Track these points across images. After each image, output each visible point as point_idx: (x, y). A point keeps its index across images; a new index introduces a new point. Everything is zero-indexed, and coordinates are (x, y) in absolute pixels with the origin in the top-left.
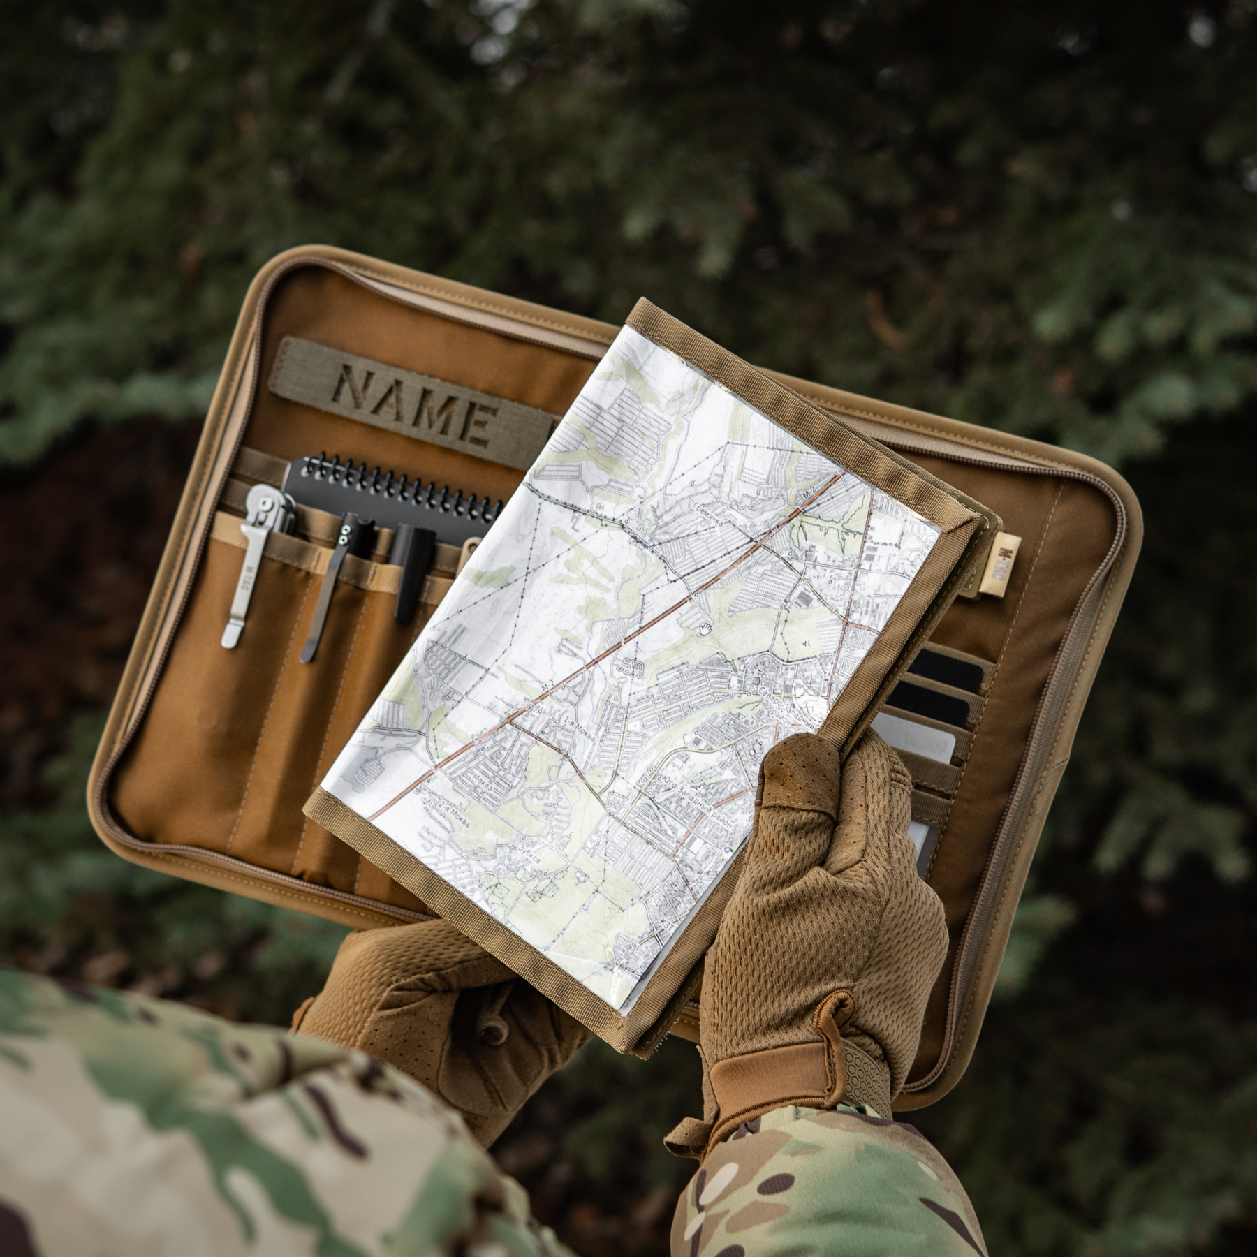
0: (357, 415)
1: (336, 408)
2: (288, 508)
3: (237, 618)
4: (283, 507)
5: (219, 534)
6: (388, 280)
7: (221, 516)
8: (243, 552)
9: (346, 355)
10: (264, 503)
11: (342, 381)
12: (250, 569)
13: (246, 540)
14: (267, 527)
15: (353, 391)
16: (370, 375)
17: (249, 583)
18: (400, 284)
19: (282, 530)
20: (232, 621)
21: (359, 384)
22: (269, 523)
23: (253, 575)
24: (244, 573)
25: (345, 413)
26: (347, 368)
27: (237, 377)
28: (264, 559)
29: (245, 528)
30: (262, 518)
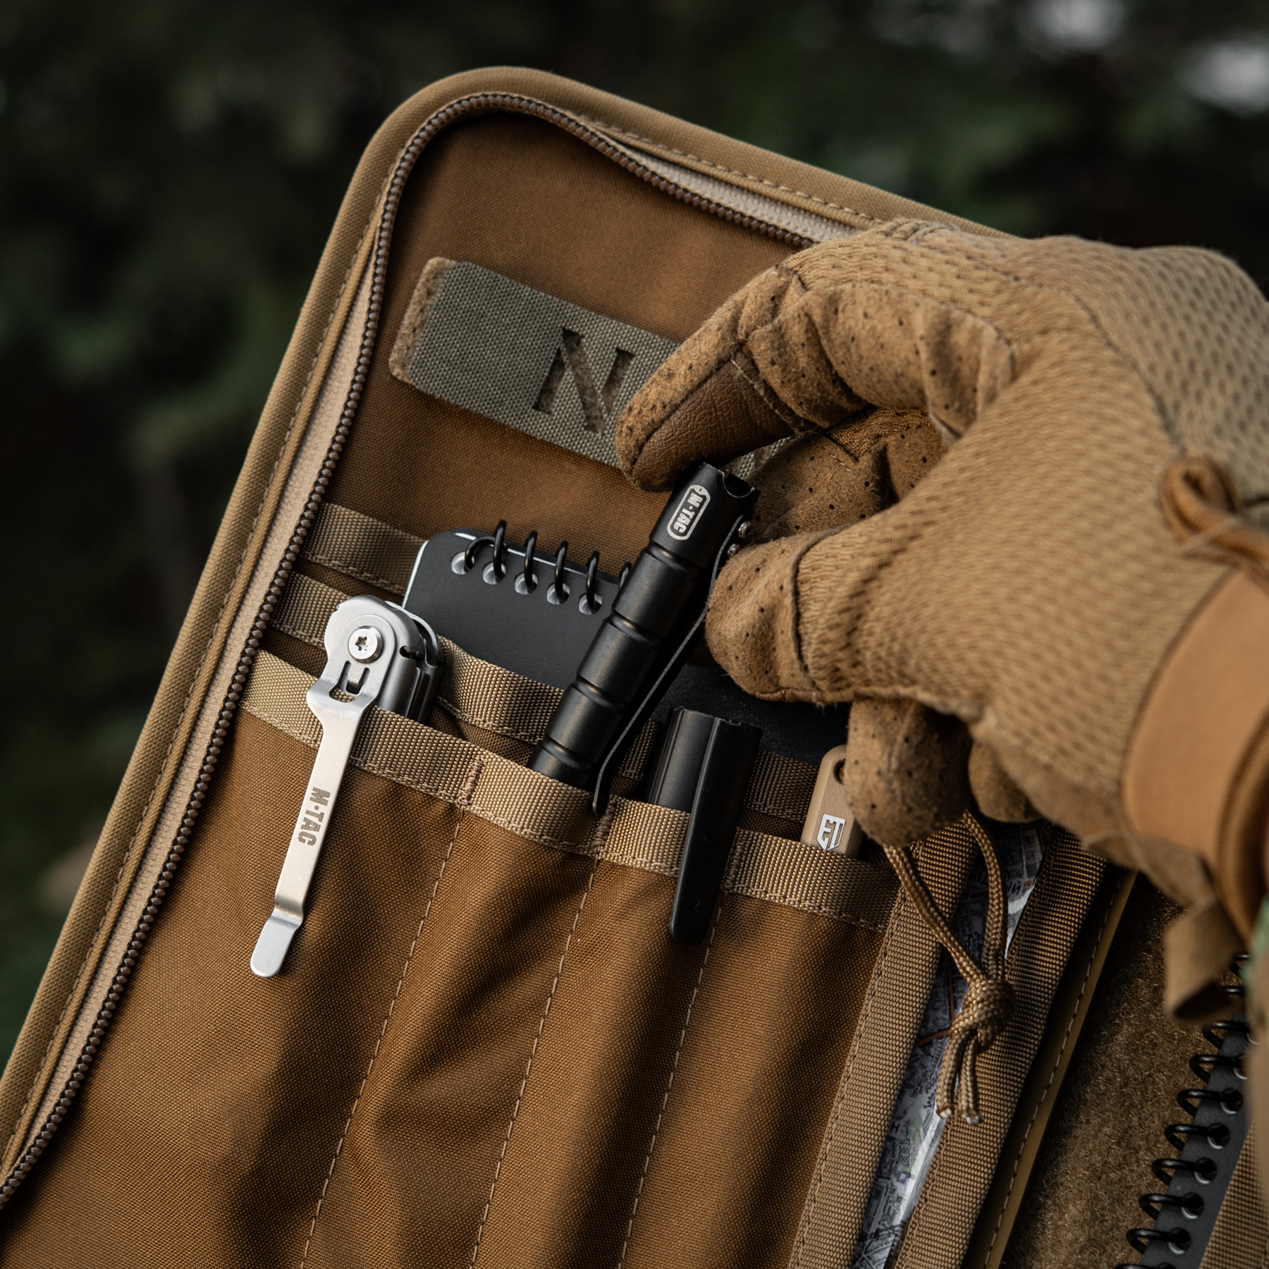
0: (587, 446)
1: (540, 426)
2: (415, 655)
3: (288, 906)
4: (403, 652)
5: (261, 705)
6: (674, 156)
7: (268, 663)
8: (310, 754)
9: (570, 309)
10: (361, 641)
11: (558, 365)
12: (320, 796)
13: (317, 728)
14: (364, 696)
15: (583, 390)
16: (623, 356)
17: (317, 828)
18: (703, 166)
19: (399, 708)
20: (277, 912)
21: (599, 379)
22: (371, 688)
23: (327, 810)
24: (307, 804)
25: (563, 441)
26: (571, 338)
27: (326, 349)
28: (352, 772)
29: (316, 701)
30: (354, 676)
